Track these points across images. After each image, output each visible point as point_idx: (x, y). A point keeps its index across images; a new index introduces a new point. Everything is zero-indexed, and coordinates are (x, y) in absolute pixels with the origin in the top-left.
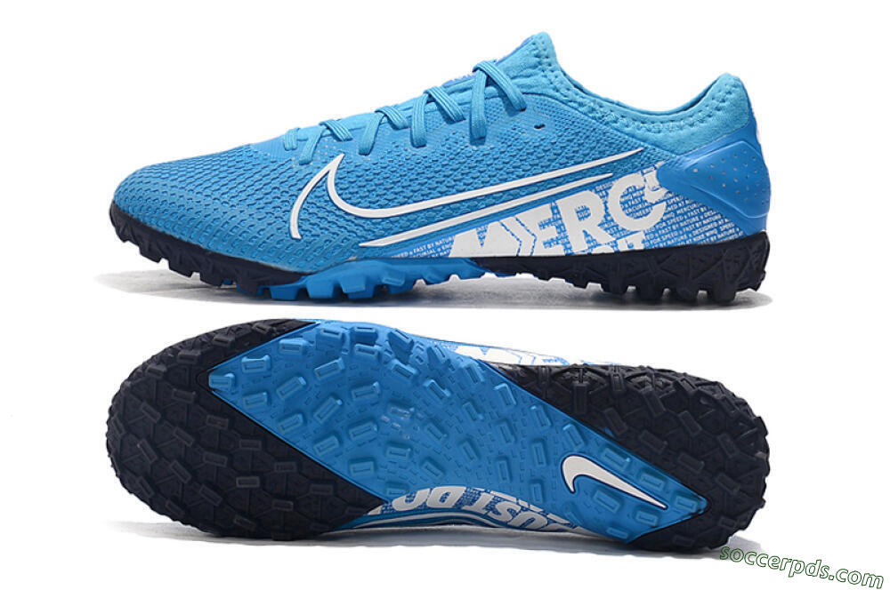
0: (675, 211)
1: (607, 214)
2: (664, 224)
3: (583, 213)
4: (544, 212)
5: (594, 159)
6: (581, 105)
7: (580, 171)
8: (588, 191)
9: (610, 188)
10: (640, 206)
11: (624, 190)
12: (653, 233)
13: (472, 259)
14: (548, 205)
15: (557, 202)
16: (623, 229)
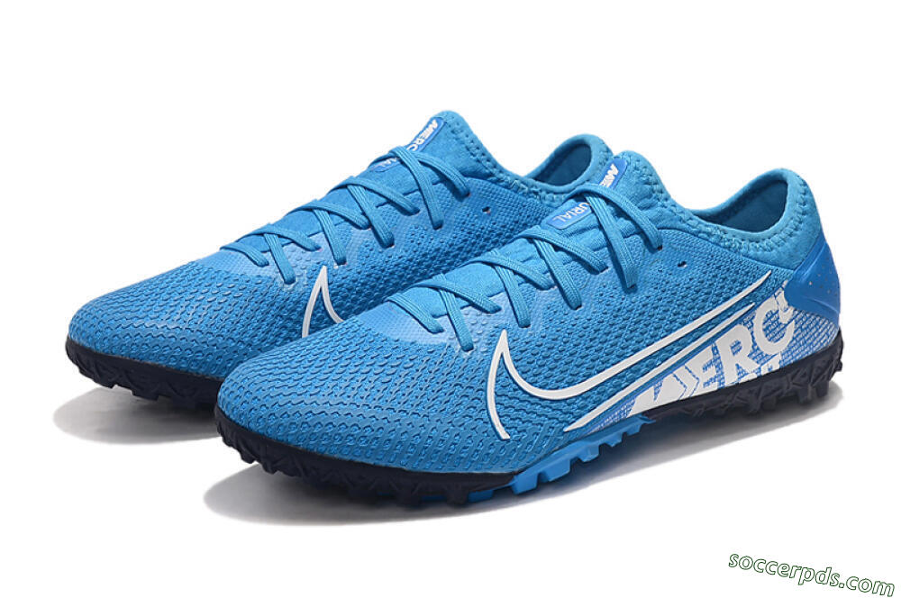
0: (800, 327)
1: (755, 344)
2: (794, 342)
3: (736, 347)
4: (707, 354)
5: (738, 292)
6: (709, 234)
7: (731, 307)
8: (738, 326)
9: (753, 317)
10: (778, 329)
11: (764, 316)
12: (787, 352)
13: (644, 413)
14: (709, 348)
15: (716, 342)
16: (767, 355)
